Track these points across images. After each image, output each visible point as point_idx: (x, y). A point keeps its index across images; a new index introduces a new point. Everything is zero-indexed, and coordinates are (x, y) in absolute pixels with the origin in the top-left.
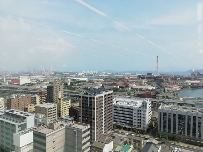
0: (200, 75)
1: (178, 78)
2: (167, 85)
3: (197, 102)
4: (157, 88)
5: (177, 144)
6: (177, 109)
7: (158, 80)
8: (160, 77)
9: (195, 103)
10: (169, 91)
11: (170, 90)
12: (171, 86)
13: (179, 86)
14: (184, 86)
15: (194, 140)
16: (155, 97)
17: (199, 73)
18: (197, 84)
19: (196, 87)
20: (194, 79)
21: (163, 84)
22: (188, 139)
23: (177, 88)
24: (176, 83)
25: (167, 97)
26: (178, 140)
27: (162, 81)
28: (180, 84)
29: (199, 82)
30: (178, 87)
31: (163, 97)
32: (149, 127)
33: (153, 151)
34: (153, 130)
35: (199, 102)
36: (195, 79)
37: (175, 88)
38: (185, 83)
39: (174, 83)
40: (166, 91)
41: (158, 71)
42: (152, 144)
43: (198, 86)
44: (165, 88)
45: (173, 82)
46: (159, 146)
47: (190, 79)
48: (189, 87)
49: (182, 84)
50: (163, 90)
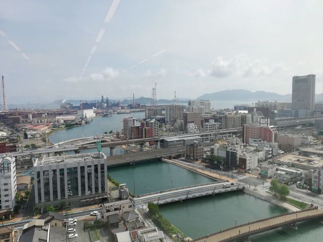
0: (73, 107)
1: (43, 113)
2: (28, 126)
3: (81, 146)
4: (12, 134)
5: (69, 212)
6: (63, 161)
7: (8, 118)
8: (11, 114)
9: (79, 148)
10: (34, 136)
11: (35, 134)
12: (35, 128)
13: (47, 125)
14: (54, 126)
15: (90, 198)
16: (14, 148)
17: (71, 105)
18: (72, 121)
19: (71, 125)
20: (66, 114)
21: (20, 125)
22: (83, 199)
23: (45, 129)
24: (41, 122)
25: (34, 147)
26: (70, 206)
27: (17, 121)
28: (47, 122)
29: (74, 117)
30: (47, 127)
31: (27, 146)
32: (16, 202)
33: (39, 239)
34: (25, 206)
35: (84, 146)
36: (68, 113)
37: (42, 129)
38: (55, 121)
39: (38, 122)
40: (29, 136)
41: (6, 104)
42: (36, 228)
43: (73, 123)
44: (25, 132)
45: (36, 120)
46: (47, 227)
47: (60, 114)
48: (63, 126)
49: (51, 122)
50: (22, 135)
